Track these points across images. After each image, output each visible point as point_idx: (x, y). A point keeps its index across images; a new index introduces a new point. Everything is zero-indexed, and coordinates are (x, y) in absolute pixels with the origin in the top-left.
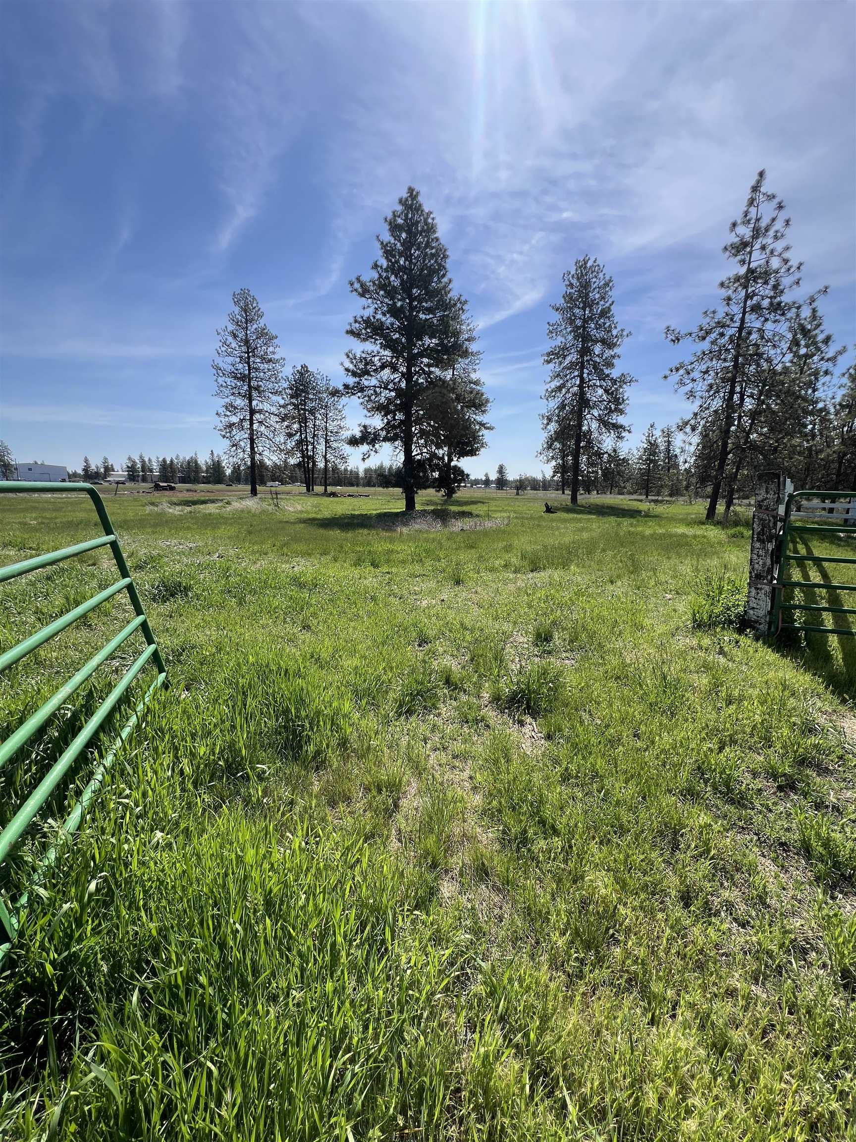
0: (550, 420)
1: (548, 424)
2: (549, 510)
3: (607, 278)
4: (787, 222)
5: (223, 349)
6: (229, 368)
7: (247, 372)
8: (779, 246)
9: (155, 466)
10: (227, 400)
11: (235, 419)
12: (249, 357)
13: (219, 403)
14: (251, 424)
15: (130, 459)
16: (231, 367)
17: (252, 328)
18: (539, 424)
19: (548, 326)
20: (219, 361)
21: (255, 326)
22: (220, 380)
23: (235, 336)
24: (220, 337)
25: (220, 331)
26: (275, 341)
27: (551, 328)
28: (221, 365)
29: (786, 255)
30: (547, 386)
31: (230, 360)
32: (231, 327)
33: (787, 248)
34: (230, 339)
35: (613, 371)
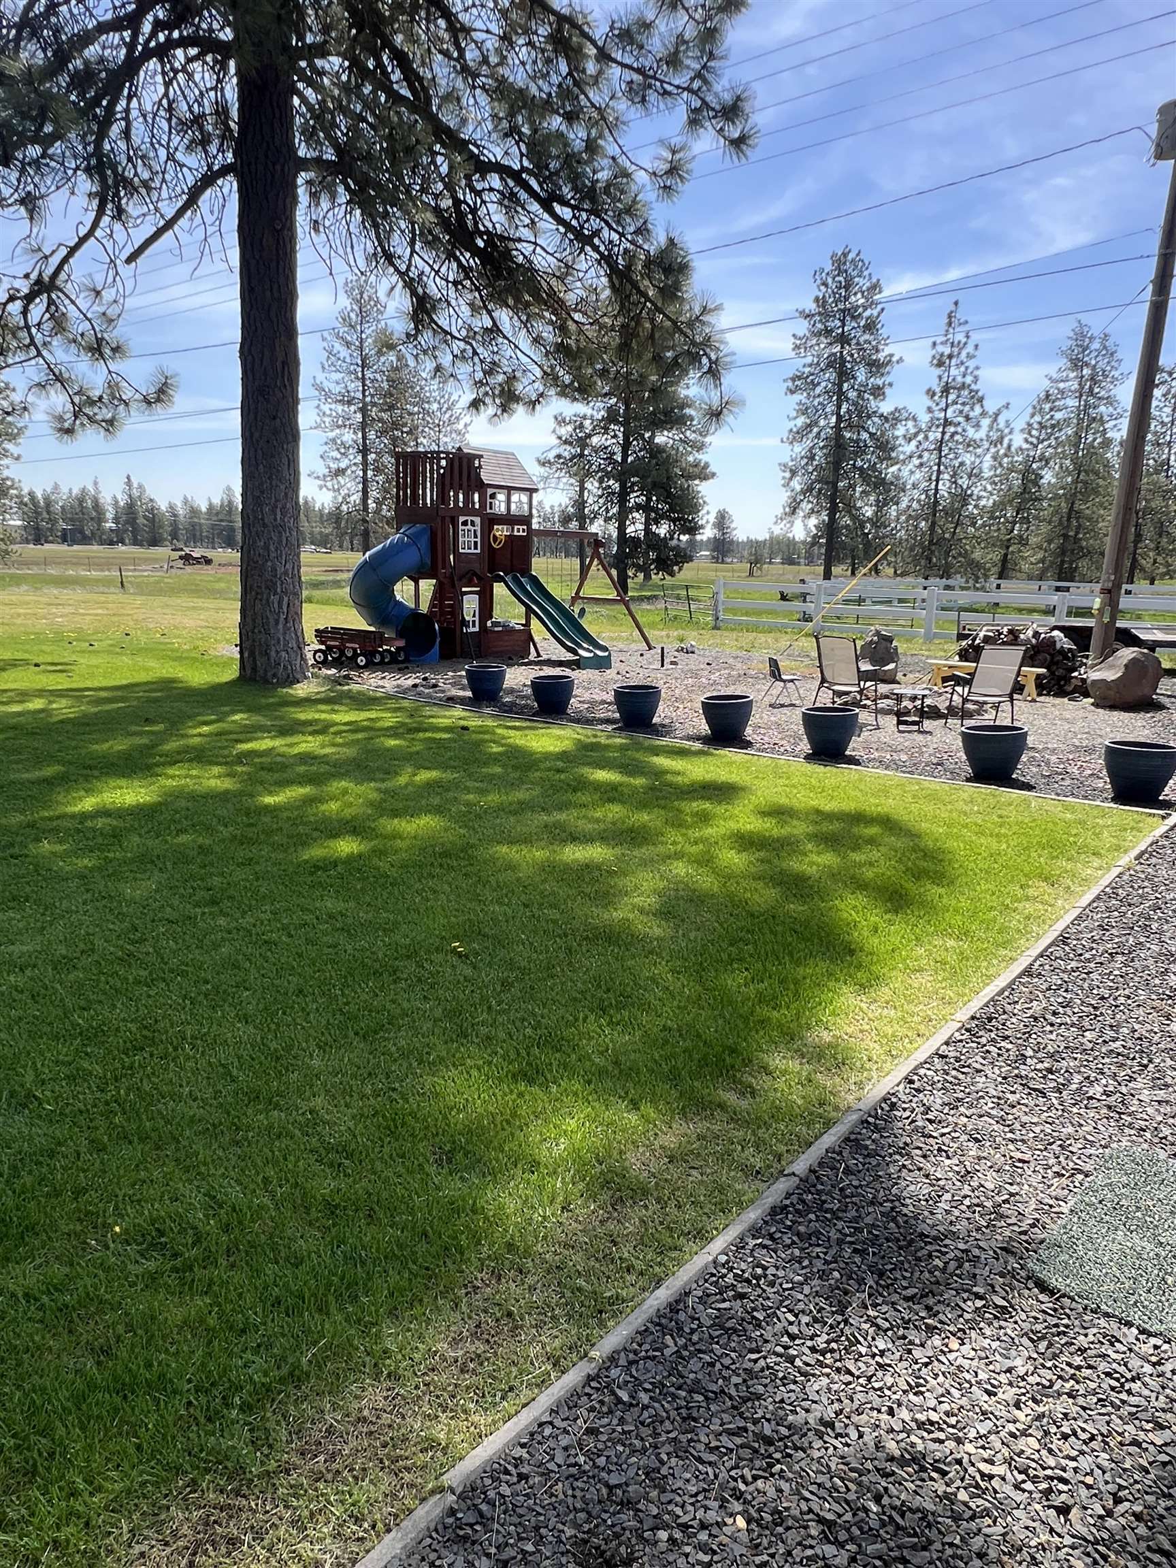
0: (793, 473)
1: (791, 479)
2: (784, 597)
3: (874, 280)
4: (976, 346)
6: (337, 389)
7: (360, 394)
8: (971, 364)
12: (363, 373)
14: (365, 471)
17: (370, 329)
18: (780, 476)
19: (793, 340)
21: (373, 327)
22: (326, 408)
23: (345, 342)
24: (325, 344)
27: (798, 342)
28: (326, 385)
29: (976, 373)
30: (791, 424)
33: (977, 368)
34: (339, 346)
35: (881, 404)
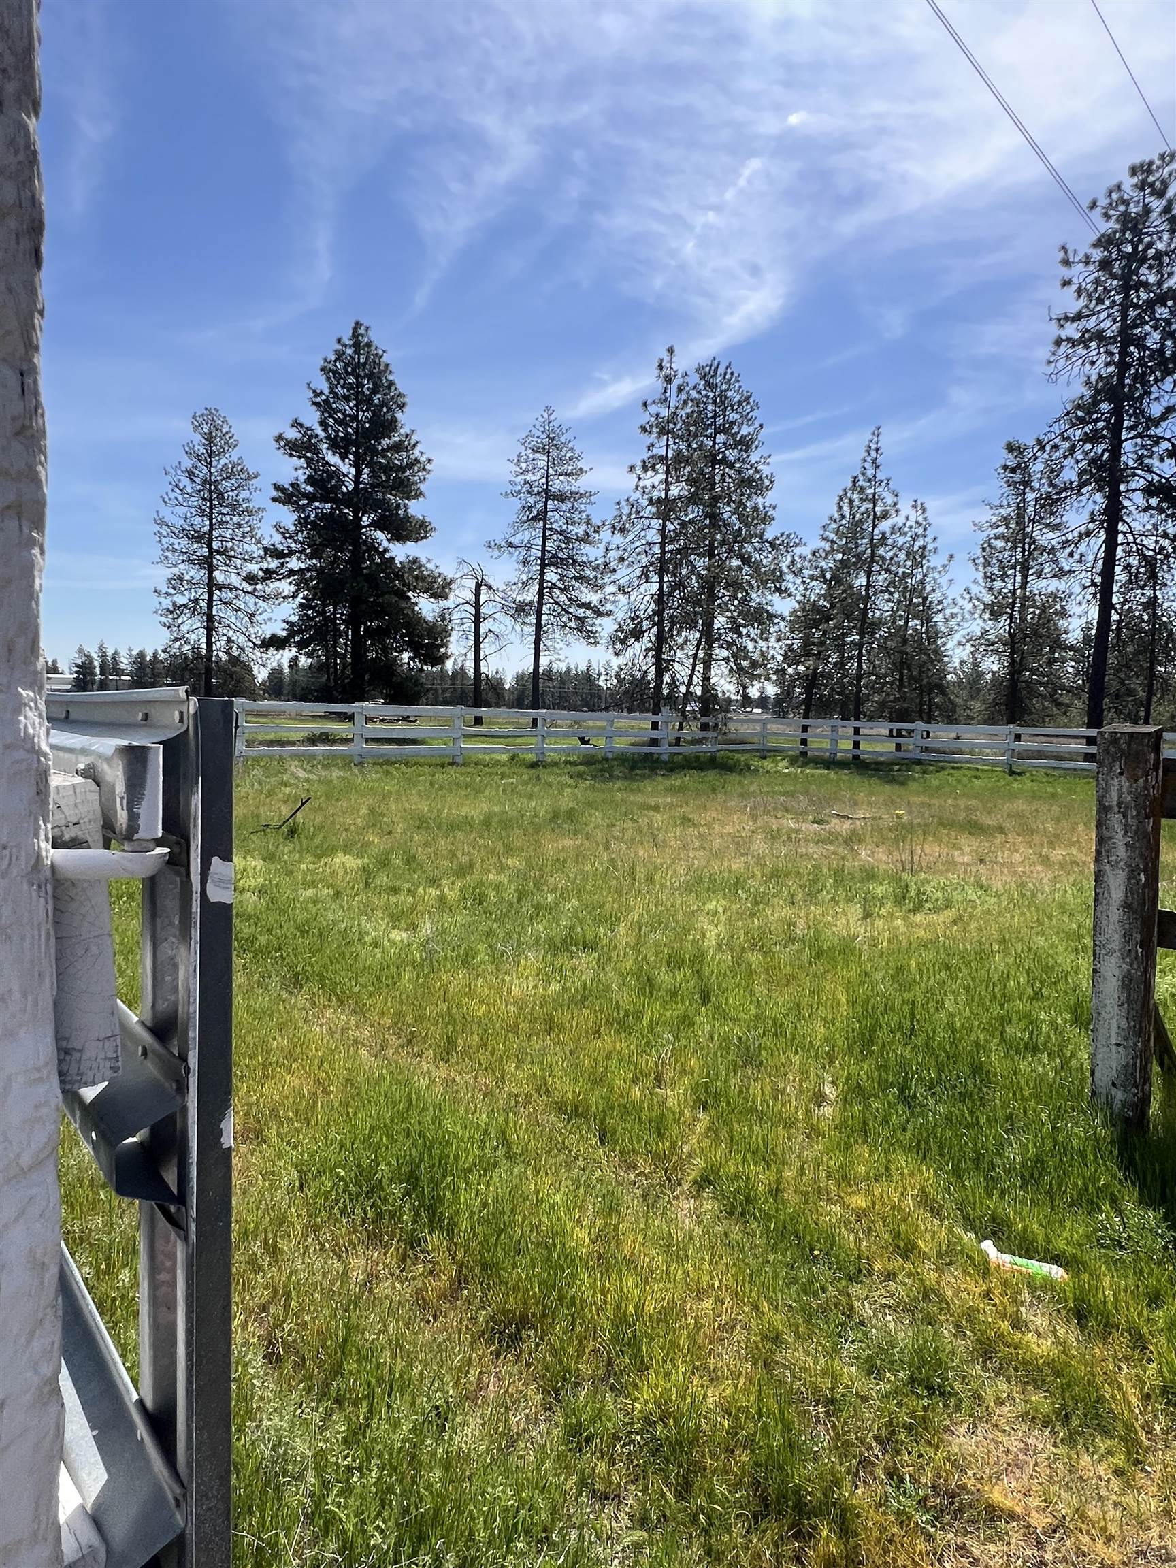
5: (172, 495)
7: (206, 529)
9: (124, 663)
10: (175, 570)
11: (181, 600)
12: (211, 508)
13: (161, 575)
14: (210, 606)
15: (81, 650)
16: (182, 522)
17: (219, 463)
20: (167, 514)
21: (223, 461)
23: (191, 475)
24: (169, 478)
25: (169, 469)
26: (253, 481)
28: (168, 519)
31: (181, 511)
32: (187, 463)
34: (185, 481)
